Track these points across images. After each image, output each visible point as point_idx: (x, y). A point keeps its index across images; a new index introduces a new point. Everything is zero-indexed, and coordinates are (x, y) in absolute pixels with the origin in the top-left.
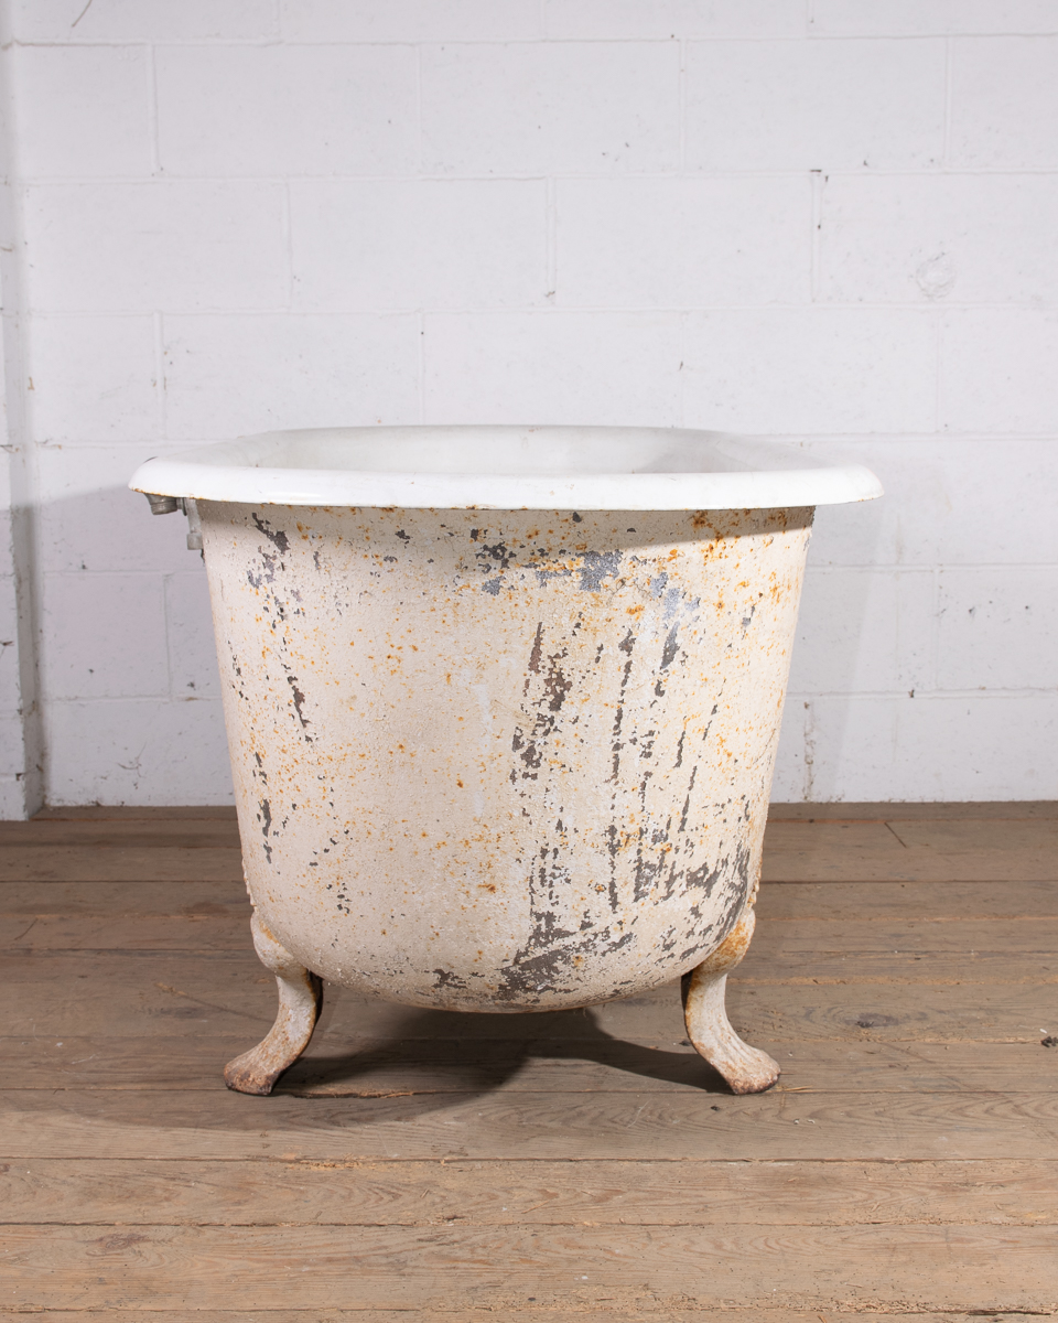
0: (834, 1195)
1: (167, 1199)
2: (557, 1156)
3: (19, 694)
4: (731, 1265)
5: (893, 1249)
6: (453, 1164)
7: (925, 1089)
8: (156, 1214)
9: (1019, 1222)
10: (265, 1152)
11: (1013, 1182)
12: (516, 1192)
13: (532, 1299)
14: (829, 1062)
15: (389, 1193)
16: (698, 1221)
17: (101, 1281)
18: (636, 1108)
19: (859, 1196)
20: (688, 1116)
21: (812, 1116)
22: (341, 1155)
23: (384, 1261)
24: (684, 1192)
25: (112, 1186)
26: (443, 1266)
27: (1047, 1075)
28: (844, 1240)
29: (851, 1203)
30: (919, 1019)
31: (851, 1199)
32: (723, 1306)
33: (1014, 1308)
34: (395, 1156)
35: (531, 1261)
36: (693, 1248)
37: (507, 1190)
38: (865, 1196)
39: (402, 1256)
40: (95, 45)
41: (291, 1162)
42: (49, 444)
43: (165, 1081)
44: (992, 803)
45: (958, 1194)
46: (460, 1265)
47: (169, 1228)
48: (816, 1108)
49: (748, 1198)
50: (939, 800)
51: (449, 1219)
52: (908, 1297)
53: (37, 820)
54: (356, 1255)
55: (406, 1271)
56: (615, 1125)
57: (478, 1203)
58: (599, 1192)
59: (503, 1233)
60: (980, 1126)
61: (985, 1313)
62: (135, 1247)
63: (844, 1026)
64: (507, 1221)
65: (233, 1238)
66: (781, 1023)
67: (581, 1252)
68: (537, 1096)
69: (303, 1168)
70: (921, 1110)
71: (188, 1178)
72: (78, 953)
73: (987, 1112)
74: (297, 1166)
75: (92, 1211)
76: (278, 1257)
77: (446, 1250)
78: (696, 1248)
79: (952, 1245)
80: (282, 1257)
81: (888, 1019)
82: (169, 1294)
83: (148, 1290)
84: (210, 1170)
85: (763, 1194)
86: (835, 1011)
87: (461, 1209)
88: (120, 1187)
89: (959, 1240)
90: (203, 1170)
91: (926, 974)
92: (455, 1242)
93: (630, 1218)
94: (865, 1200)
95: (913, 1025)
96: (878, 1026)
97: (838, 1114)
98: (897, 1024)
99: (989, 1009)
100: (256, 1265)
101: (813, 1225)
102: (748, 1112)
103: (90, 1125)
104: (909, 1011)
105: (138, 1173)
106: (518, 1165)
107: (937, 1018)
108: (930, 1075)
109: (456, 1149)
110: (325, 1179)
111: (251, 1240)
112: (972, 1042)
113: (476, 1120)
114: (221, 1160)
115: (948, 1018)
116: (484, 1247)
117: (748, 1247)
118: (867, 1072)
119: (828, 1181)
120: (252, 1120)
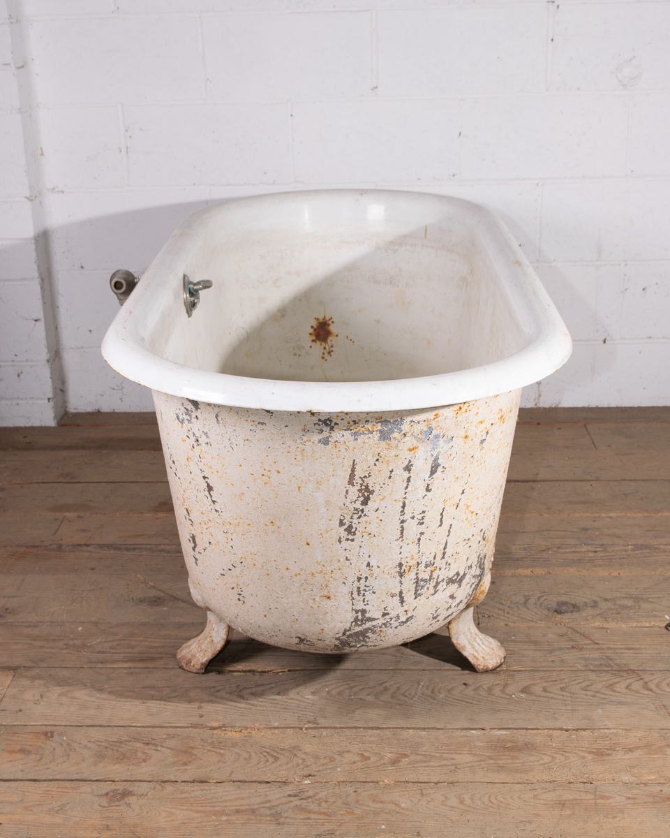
0: (532, 758)
1: (145, 761)
2: (371, 725)
3: (46, 350)
4: (468, 817)
5: (562, 804)
6: (310, 730)
7: (592, 668)
8: (138, 772)
9: (638, 782)
10: (201, 721)
11: (638, 748)
12: (346, 755)
14: (536, 643)
15: (272, 756)
16: (451, 780)
17: (108, 828)
18: (419, 683)
19: (547, 759)
20: (449, 691)
21: (524, 690)
22: (244, 723)
23: (268, 812)
24: (444, 755)
25: (112, 749)
26: (302, 817)
27: (666, 655)
28: (535, 797)
29: (541, 765)
30: (593, 607)
31: (541, 762)
34: (276, 724)
35: (352, 813)
36: (446, 803)
38: (550, 759)
39: (279, 808)
41: (215, 728)
42: (56, 190)
43: (142, 660)
44: (653, 407)
45: (606, 758)
46: (312, 816)
47: (145, 784)
48: (525, 684)
49: (481, 761)
50: (619, 405)
51: (307, 776)
53: (62, 426)
54: (252, 807)
55: (282, 820)
56: (406, 699)
57: (324, 765)
58: (394, 755)
59: (337, 789)
60: (622, 700)
62: (126, 800)
63: (546, 612)
64: (340, 779)
65: (182, 793)
66: (509, 610)
67: (381, 805)
68: (360, 673)
69: (223, 734)
70: (588, 686)
71: (157, 743)
72: (89, 549)
74: (219, 732)
75: (102, 769)
76: (208, 809)
77: (304, 804)
78: (449, 803)
79: (598, 801)
80: (211, 809)
81: (574, 606)
84: (170, 737)
85: (490, 758)
86: (542, 599)
87: (314, 769)
88: (117, 751)
89: (602, 797)
90: (165, 736)
91: (600, 566)
92: (309, 797)
93: (412, 777)
94: (550, 762)
95: (590, 611)
96: (567, 612)
97: (538, 689)
98: (578, 611)
99: (636, 598)
100: (196, 815)
101: (518, 783)
102: (485, 687)
103: (99, 698)
104: (587, 601)
105: (127, 739)
106: (347, 732)
107: (604, 605)
108: (596, 655)
109: (311, 719)
110: (234, 745)
111: (193, 794)
112: (624, 626)
113: (324, 694)
114: (175, 727)
115: (610, 605)
116: (326, 802)
117: (479, 803)
118: (557, 653)
119: (529, 747)
120: (193, 694)
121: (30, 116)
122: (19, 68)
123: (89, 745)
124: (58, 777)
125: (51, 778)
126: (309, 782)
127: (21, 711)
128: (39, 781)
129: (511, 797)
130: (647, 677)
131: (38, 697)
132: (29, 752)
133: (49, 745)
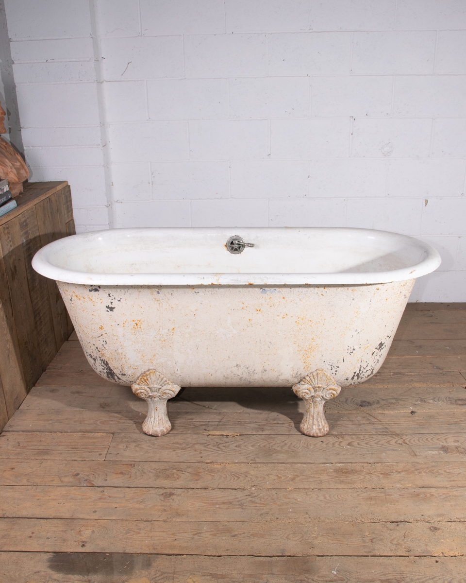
0: (355, 477)
1: (178, 478)
2: (280, 462)
4: (329, 505)
5: (371, 498)
6: (252, 464)
7: (379, 433)
8: (176, 484)
9: (404, 487)
10: (202, 459)
11: (402, 471)
12: (270, 476)
13: (277, 518)
14: (353, 421)
15: (237, 477)
16: (319, 488)
17: (165, 510)
18: (301, 441)
19: (362, 477)
20: (315, 445)
21: (349, 444)
22: (222, 461)
23: (238, 503)
24: (315, 476)
25: (163, 473)
26: (253, 506)
27: (412, 426)
28: (358, 495)
29: (359, 480)
30: (377, 403)
32: (327, 520)
33: (402, 521)
34: (237, 461)
35: (276, 504)
38: (363, 477)
39: (242, 501)
40: (128, 81)
41: (208, 463)
42: (119, 201)
45: (388, 476)
46: (258, 505)
47: (180, 489)
48: (350, 441)
49: (332, 478)
51: (253, 486)
52: (375, 516)
54: (230, 501)
55: (244, 507)
56: (295, 449)
57: (260, 481)
58: (292, 476)
59: (268, 492)
60: (394, 448)
61: (395, 522)
62: (172, 497)
63: (356, 406)
64: (269, 488)
65: (197, 494)
66: (338, 405)
67: (289, 500)
68: (273, 436)
69: (212, 466)
70: (378, 442)
71: (182, 470)
75: (159, 483)
76: (210, 502)
77: (253, 499)
78: (319, 498)
79: (387, 497)
80: (211, 502)
81: (369, 403)
82: (183, 515)
83: (177, 513)
84: (190, 467)
85: (336, 477)
86: (354, 399)
87: (256, 483)
88: (165, 474)
89: (389, 495)
90: (186, 467)
91: (379, 383)
92: (255, 496)
93: (301, 486)
94: (364, 479)
95: (375, 406)
96: (366, 406)
97: (355, 444)
98: (371, 405)
99: (396, 399)
100: (204, 504)
101: (350, 489)
102: (331, 443)
103: (153, 448)
104: (374, 400)
105: (169, 468)
106: (270, 465)
107: (382, 403)
108: (380, 427)
109: (253, 458)
110: (218, 471)
111: (202, 495)
112: (392, 412)
113: (257, 447)
114: (190, 462)
115: (385, 402)
116: (263, 498)
117: (333, 498)
118: (363, 426)
119: (353, 472)
120: (196, 446)
121: (108, 168)
122: (104, 146)
123: (152, 471)
124: (139, 486)
125: (136, 486)
126: (254, 489)
127: (118, 454)
128: (131, 487)
129: (347, 496)
130: (404, 437)
131: (125, 447)
132: (125, 474)
133: (133, 470)
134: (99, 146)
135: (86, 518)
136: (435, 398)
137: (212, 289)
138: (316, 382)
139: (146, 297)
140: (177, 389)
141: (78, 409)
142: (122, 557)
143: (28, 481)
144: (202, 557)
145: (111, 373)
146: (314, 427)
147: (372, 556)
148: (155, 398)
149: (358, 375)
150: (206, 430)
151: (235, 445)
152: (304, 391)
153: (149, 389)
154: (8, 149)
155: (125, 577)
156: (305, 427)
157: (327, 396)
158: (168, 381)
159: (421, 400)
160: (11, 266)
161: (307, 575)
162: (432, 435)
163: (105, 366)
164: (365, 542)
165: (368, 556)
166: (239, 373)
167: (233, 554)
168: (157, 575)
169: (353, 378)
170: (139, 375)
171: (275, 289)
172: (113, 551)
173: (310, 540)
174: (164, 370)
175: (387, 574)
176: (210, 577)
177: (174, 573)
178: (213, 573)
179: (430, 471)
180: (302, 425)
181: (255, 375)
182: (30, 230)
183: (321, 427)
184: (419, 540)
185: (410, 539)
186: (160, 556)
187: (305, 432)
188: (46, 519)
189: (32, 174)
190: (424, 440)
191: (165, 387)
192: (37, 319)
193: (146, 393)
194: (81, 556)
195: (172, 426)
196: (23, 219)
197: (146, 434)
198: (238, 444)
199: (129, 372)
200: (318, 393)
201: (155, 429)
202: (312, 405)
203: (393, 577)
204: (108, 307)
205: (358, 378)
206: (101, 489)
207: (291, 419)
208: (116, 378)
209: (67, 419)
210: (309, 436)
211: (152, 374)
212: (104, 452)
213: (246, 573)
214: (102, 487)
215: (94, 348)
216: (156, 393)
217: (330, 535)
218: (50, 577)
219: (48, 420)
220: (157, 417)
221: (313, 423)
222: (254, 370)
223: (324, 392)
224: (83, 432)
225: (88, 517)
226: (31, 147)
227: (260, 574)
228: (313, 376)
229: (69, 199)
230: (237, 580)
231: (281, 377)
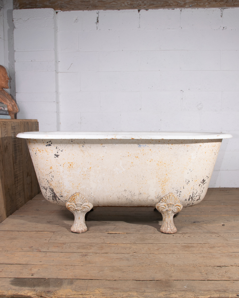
0: (194, 249)
1: (90, 249)
2: (150, 243)
4: (179, 259)
5: (204, 257)
6: (134, 244)
7: (205, 232)
8: (89, 251)
9: (223, 253)
10: (104, 242)
11: (221, 247)
12: (144, 248)
13: (149, 265)
14: (190, 228)
16: (173, 253)
17: (82, 261)
18: (161, 236)
19: (197, 249)
20: (169, 237)
21: (189, 237)
22: (116, 243)
23: (126, 259)
24: (170, 248)
25: (81, 247)
26: (135, 260)
27: (224, 230)
28: (196, 256)
30: (203, 222)
32: (179, 266)
33: (224, 266)
34: (125, 243)
35: (148, 259)
36: (173, 257)
37: (143, 248)
39: (128, 258)
40: (71, 72)
41: (108, 244)
45: (213, 248)
46: (137, 259)
47: (91, 253)
48: (189, 236)
49: (180, 249)
51: (134, 253)
52: (207, 264)
54: (121, 258)
55: (129, 260)
56: (158, 238)
57: (139, 250)
58: (157, 248)
59: (143, 255)
60: (214, 238)
61: (219, 266)
62: (87, 256)
63: (191, 223)
64: (143, 253)
65: (101, 255)
66: (181, 223)
67: (156, 257)
68: (145, 234)
69: (110, 245)
70: (205, 236)
71: (93, 246)
73: (215, 236)
74: (110, 244)
75: (79, 250)
76: (109, 258)
77: (135, 257)
79: (213, 256)
81: (198, 222)
82: (93, 263)
83: (90, 263)
84: (96, 245)
85: (183, 249)
86: (189, 221)
87: (136, 251)
88: (83, 247)
91: (203, 215)
92: (136, 256)
93: (163, 252)
94: (199, 249)
96: (196, 223)
97: (192, 236)
99: (213, 220)
100: (106, 259)
101: (191, 253)
102: (179, 236)
103: (77, 238)
104: (201, 220)
105: (85, 245)
106: (144, 244)
107: (206, 222)
108: (206, 230)
109: (134, 242)
110: (114, 246)
111: (104, 255)
112: (211, 225)
113: (136, 237)
114: (97, 243)
116: (141, 257)
117: (182, 257)
118: (196, 230)
119: (192, 247)
120: (101, 237)
121: (58, 113)
122: (57, 103)
123: (75, 246)
124: (68, 252)
125: (66, 252)
127: (56, 240)
128: (63, 252)
129: (190, 256)
131: (60, 237)
132: (60, 247)
133: (64, 246)
134: (55, 102)
135: (35, 264)
136: (235, 220)
137: (112, 145)
138: (169, 201)
139: (76, 149)
140: (91, 206)
141: (34, 223)
142: (56, 280)
143: (3, 249)
144: (104, 281)
145: (55, 196)
146: (168, 229)
147: (208, 280)
148: (78, 211)
149: (192, 198)
150: (107, 231)
151: (124, 237)
152: (162, 206)
153: (75, 205)
154: (9, 96)
155: (56, 288)
156: (163, 229)
157: (175, 210)
158: (86, 200)
159: (227, 221)
160: (5, 145)
161: (168, 288)
162: (236, 233)
163: (52, 192)
164: (202, 274)
165: (205, 280)
166: (126, 195)
167: (123, 279)
168: (76, 288)
169: (189, 200)
170: (70, 196)
171: (146, 144)
172: (50, 278)
173: (169, 274)
174: (84, 193)
175: (217, 288)
176: (109, 289)
177: (87, 287)
178: (111, 287)
179: (236, 246)
180: (161, 228)
181: (135, 196)
182: (16, 132)
183: (172, 229)
184: (235, 274)
185: (229, 273)
186: (78, 280)
187: (163, 231)
188: (11, 264)
189: (20, 110)
190: (231, 235)
191: (84, 204)
192: (16, 180)
193: (73, 208)
194: (31, 279)
195: (87, 228)
196: (13, 125)
197: (72, 232)
198: (125, 236)
199: (65, 195)
200: (170, 208)
201: (78, 229)
202: (167, 216)
203: (222, 289)
204: (55, 155)
205: (192, 200)
206: (45, 253)
207: (155, 227)
208: (57, 199)
209: (28, 227)
210: (166, 233)
211: (77, 195)
212: (49, 239)
213: (131, 287)
214: (46, 252)
215: (46, 181)
216: (79, 208)
217: (181, 272)
218: (10, 288)
219: (17, 227)
220: (79, 223)
221: (168, 227)
222: (135, 193)
223: (173, 207)
224: (37, 231)
225: (36, 264)
226: (20, 102)
227: (140, 287)
228: (167, 197)
229: (37, 128)
230: (126, 290)
231: (150, 198)
